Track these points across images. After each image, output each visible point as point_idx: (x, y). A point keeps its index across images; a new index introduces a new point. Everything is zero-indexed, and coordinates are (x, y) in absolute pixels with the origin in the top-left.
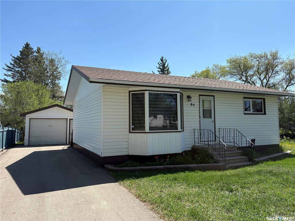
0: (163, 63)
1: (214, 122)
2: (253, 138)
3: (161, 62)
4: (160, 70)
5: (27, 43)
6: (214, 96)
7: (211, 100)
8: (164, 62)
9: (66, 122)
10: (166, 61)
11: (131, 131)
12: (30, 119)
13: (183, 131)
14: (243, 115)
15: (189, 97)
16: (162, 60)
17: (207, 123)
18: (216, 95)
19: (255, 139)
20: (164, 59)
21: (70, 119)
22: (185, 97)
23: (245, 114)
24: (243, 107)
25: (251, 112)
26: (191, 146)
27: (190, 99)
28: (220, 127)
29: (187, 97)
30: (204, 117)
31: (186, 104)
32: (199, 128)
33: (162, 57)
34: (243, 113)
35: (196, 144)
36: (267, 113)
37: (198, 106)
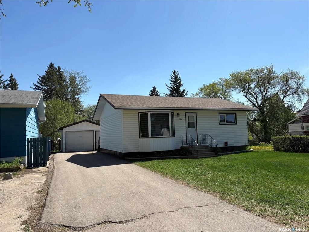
0: (175, 75)
1: (196, 131)
2: (226, 141)
3: (173, 75)
4: (172, 83)
5: (51, 63)
6: (196, 113)
7: (194, 116)
8: (177, 74)
9: (93, 134)
10: (178, 74)
11: (140, 137)
12: (66, 131)
13: (175, 136)
14: (219, 125)
15: (178, 114)
16: (174, 73)
17: (192, 131)
18: (198, 112)
19: (227, 142)
20: (176, 72)
21: (96, 131)
22: (175, 115)
23: (220, 124)
24: (218, 120)
25: (225, 123)
26: (180, 146)
27: (179, 116)
28: (200, 134)
29: (176, 114)
30: (189, 127)
31: (176, 119)
32: (186, 135)
33: (174, 70)
34: (219, 123)
35: (184, 145)
36: (237, 123)
37: (185, 120)
